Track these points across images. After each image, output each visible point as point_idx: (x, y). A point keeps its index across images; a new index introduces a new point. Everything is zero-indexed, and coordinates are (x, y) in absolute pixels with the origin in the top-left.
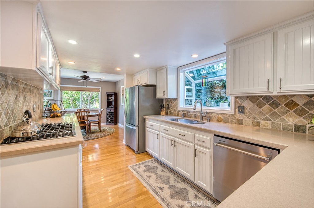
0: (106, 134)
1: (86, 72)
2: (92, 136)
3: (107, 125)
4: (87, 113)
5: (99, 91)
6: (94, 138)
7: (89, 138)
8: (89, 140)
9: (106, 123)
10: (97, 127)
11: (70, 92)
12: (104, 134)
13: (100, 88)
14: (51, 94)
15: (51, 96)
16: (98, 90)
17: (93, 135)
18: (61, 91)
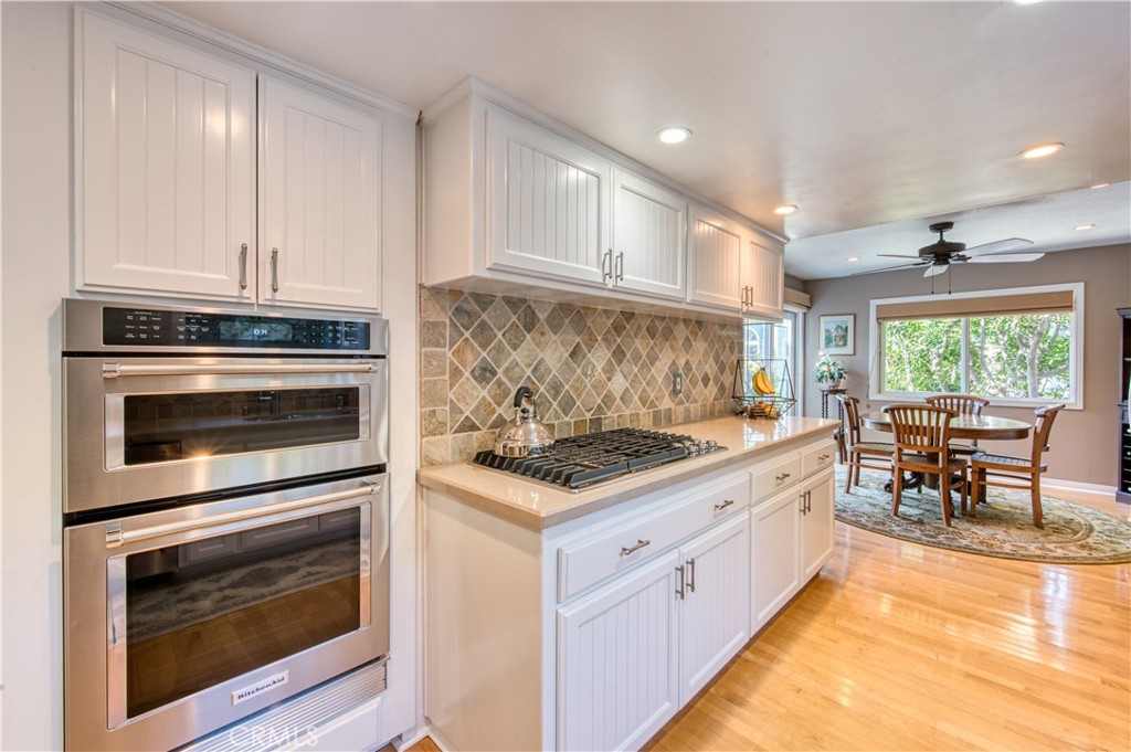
0: (1060, 552)
1: (948, 225)
2: (965, 533)
3: (1119, 499)
4: (943, 416)
5: (1069, 308)
6: (966, 547)
7: (941, 538)
8: (939, 545)
9: (1116, 489)
10: (1025, 498)
11: (926, 322)
12: (1051, 546)
13: (1078, 290)
14: (844, 338)
15: (845, 344)
16: (1063, 303)
17: (976, 529)
18: (880, 324)
